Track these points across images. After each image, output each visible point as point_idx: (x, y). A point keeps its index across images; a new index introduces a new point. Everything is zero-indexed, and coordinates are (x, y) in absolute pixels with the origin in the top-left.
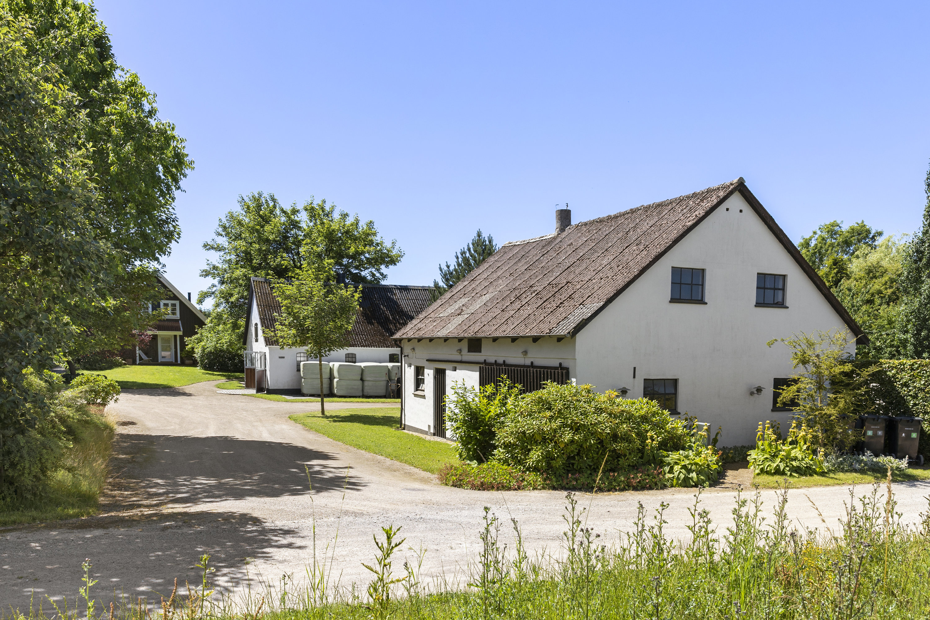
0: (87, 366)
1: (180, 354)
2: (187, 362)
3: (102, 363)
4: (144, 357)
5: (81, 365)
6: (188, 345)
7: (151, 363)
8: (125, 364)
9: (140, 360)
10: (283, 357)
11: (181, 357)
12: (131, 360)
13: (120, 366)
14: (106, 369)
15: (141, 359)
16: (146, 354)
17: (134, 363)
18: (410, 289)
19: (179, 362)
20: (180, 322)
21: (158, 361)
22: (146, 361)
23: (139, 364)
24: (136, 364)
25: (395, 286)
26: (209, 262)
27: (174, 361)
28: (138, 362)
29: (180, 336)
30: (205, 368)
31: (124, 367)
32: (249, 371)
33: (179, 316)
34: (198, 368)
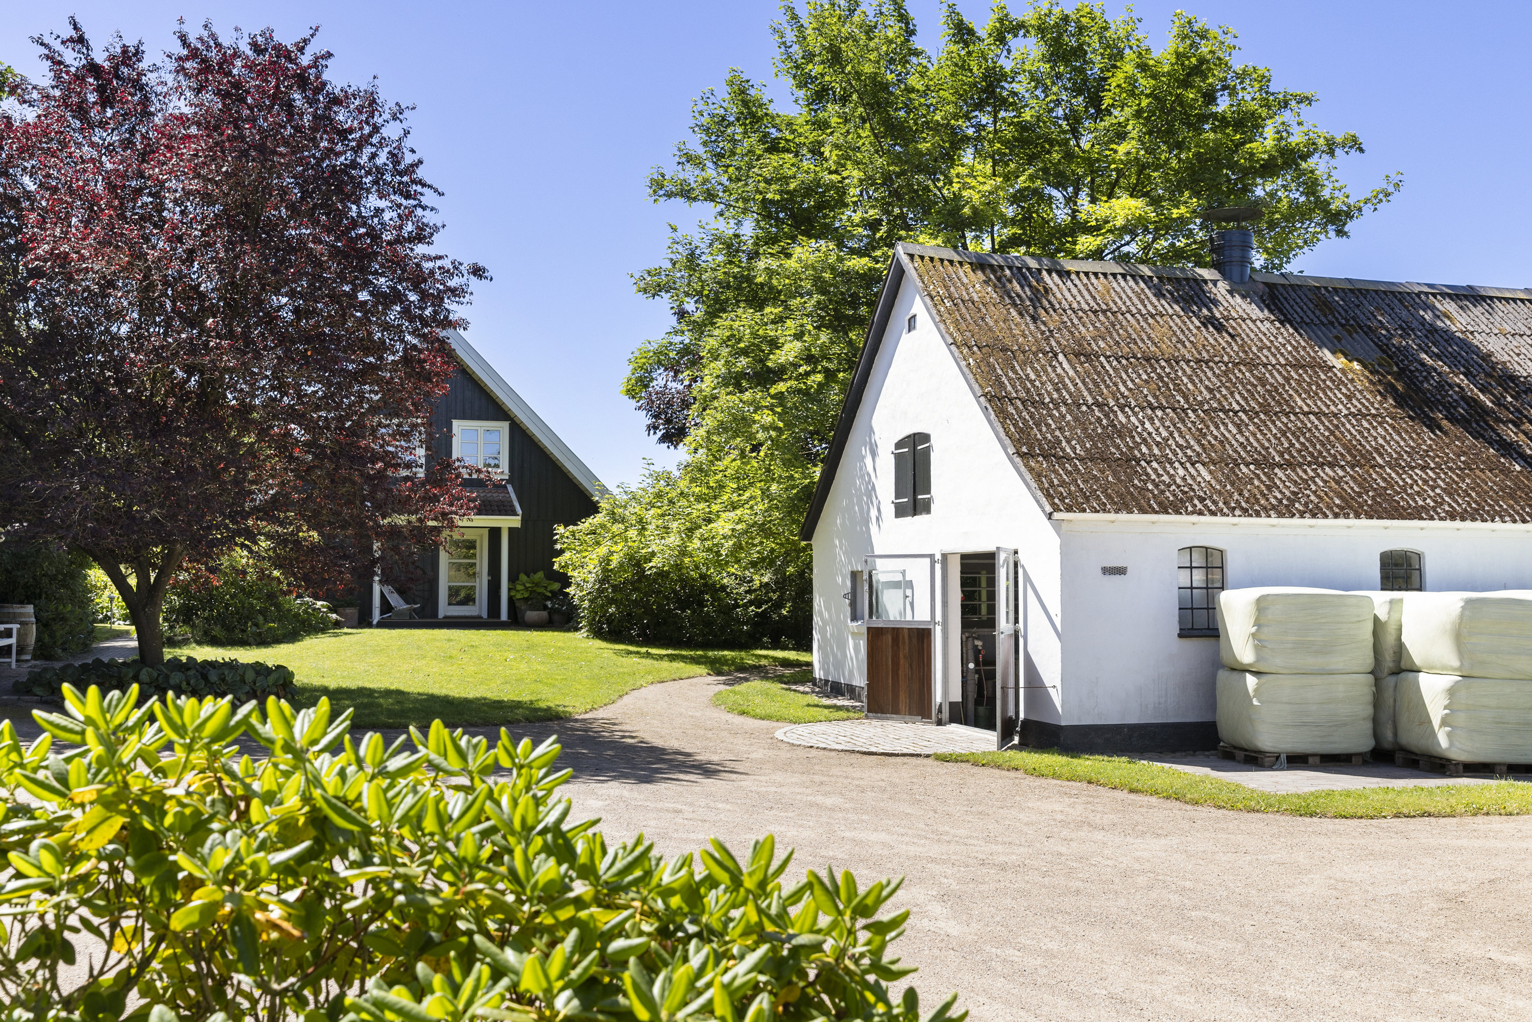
0: (217, 631)
1: (509, 589)
2: (532, 615)
3: (266, 621)
4: (395, 600)
5: (193, 626)
6: (561, 552)
7: (417, 619)
8: (337, 625)
9: (382, 613)
10: (1120, 571)
11: (511, 600)
12: (352, 611)
13: (323, 631)
14: (278, 641)
15: (386, 606)
16: (402, 592)
17: (364, 621)
18: (1491, 298)
19: (504, 616)
20: (510, 488)
21: (435, 615)
22: (401, 613)
23: (381, 625)
24: (370, 625)
25: (1431, 286)
26: (679, 235)
27: (485, 615)
28: (376, 617)
29: (511, 530)
30: (598, 633)
31: (336, 635)
32: (889, 638)
33: (507, 471)
34: (583, 633)
